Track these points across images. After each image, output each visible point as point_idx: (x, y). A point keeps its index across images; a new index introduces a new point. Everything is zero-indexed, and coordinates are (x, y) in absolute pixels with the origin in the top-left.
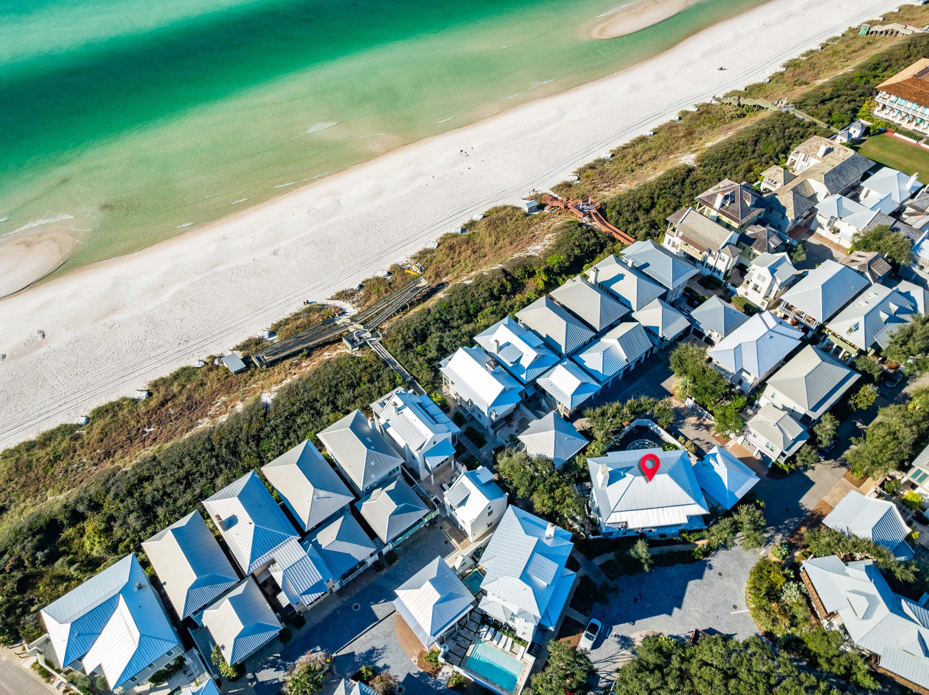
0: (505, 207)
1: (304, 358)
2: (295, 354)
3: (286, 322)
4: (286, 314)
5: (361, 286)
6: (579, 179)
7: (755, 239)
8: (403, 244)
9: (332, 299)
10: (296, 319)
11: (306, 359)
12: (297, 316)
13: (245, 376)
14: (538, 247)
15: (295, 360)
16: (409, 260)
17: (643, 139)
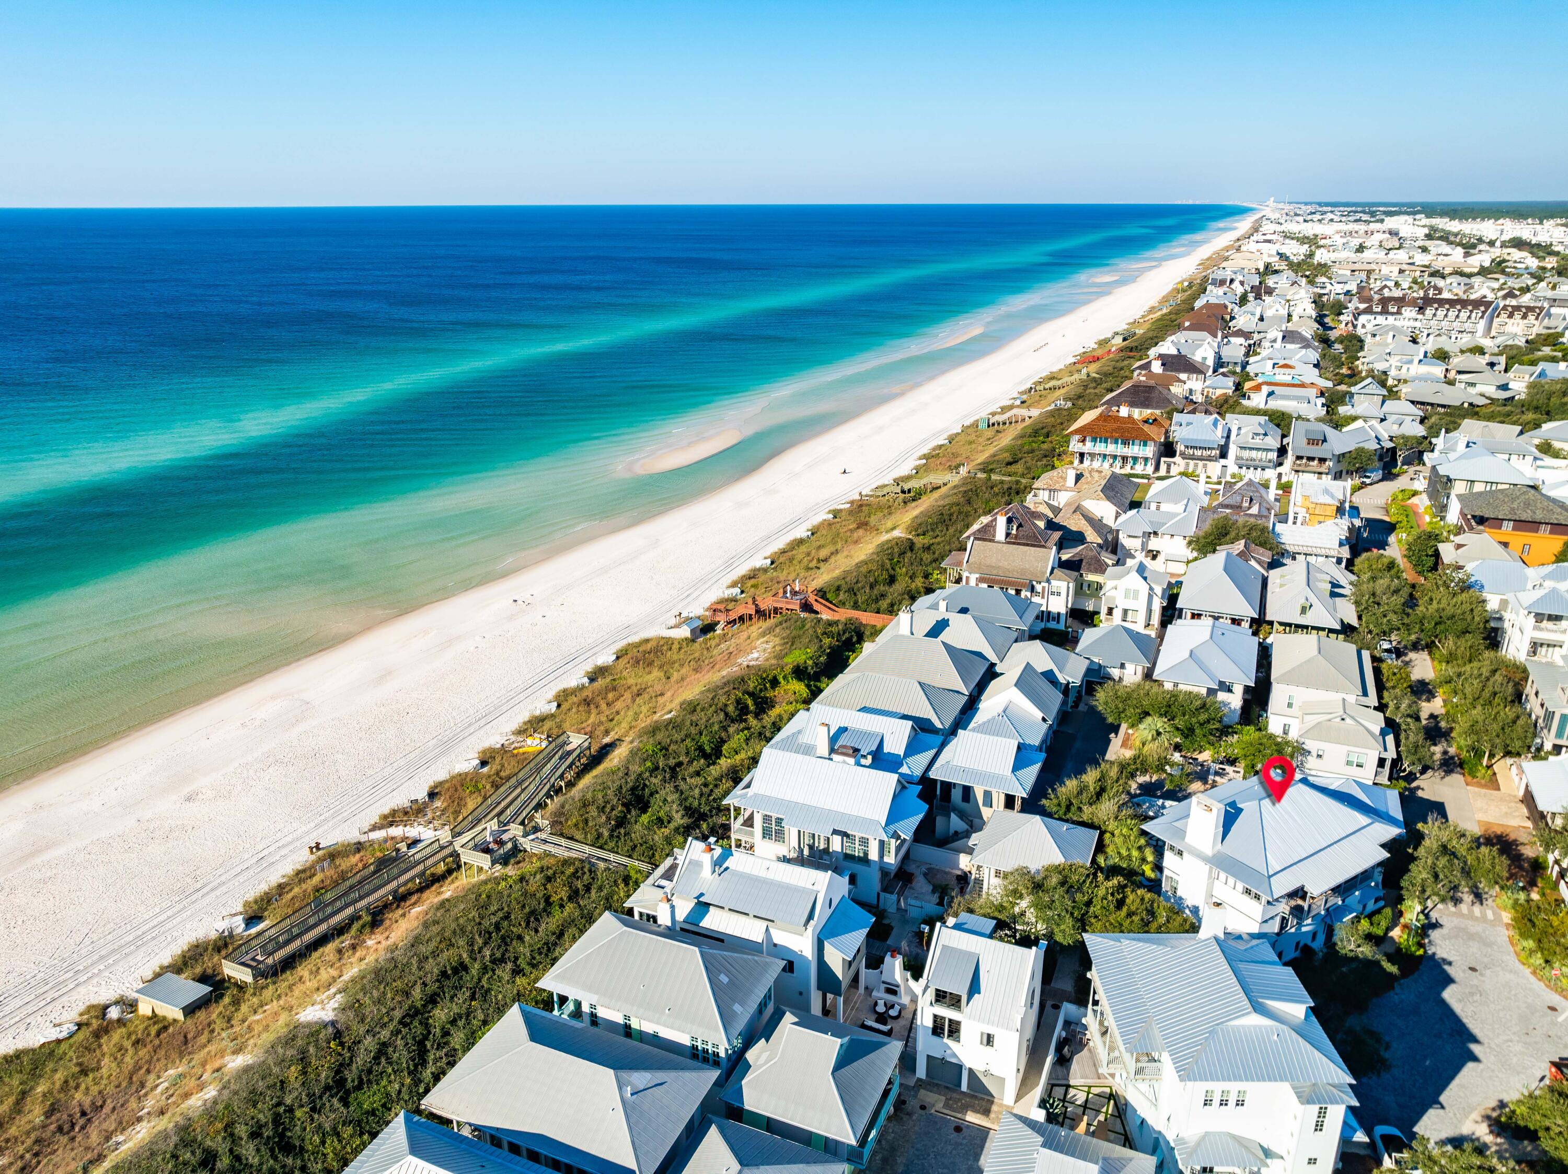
0: (647, 641)
1: (367, 930)
2: (340, 930)
3: (281, 889)
4: (274, 877)
5: (432, 795)
6: (742, 592)
7: (1081, 561)
8: (483, 722)
9: (374, 828)
10: (301, 881)
11: (372, 932)
12: (302, 875)
13: (216, 1011)
14: (755, 655)
15: (346, 940)
16: (513, 738)
17: (801, 542)
